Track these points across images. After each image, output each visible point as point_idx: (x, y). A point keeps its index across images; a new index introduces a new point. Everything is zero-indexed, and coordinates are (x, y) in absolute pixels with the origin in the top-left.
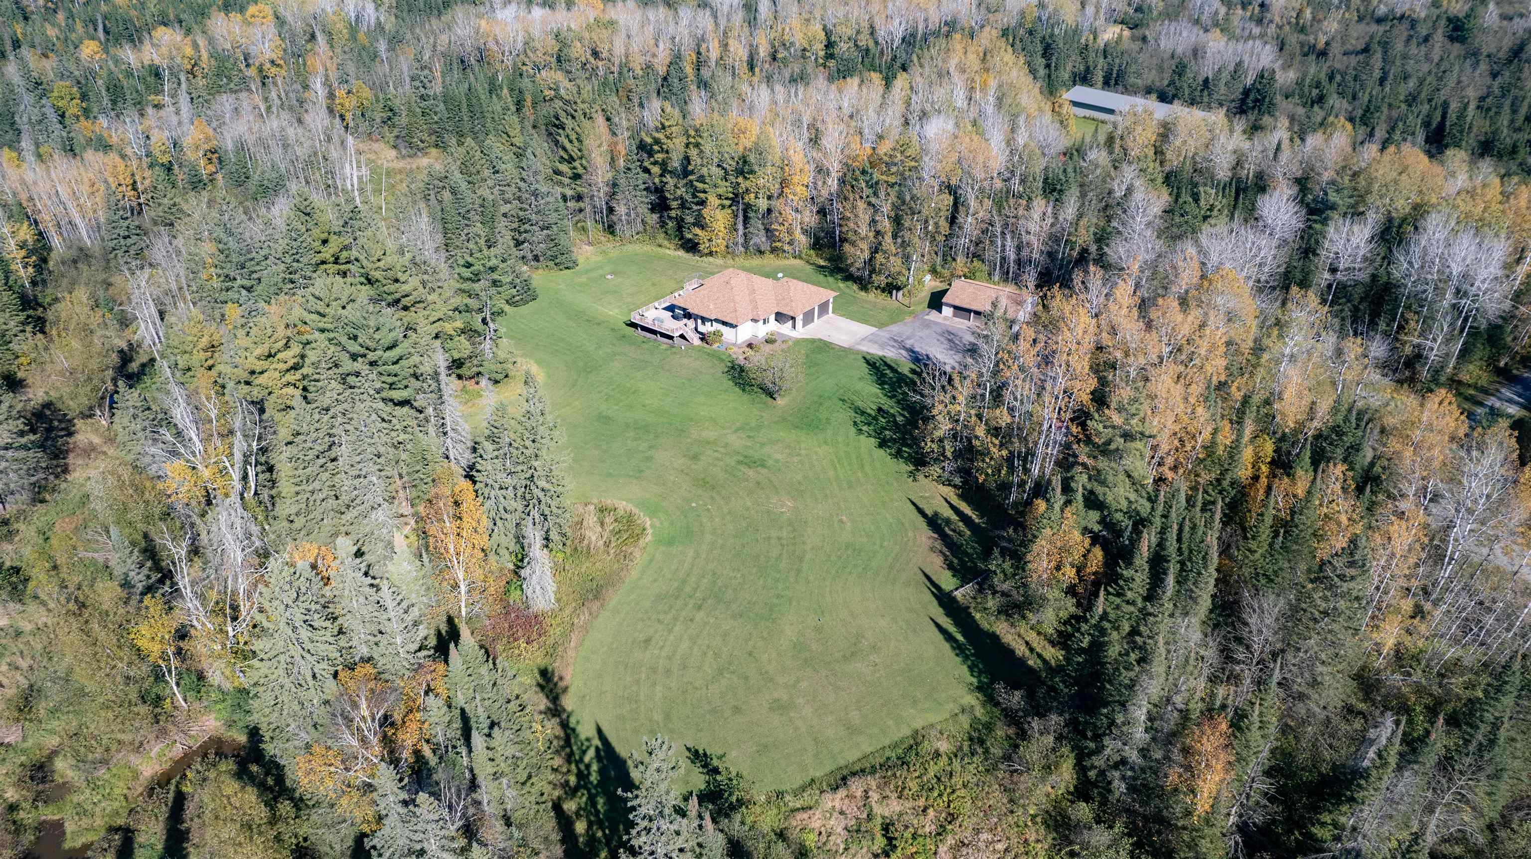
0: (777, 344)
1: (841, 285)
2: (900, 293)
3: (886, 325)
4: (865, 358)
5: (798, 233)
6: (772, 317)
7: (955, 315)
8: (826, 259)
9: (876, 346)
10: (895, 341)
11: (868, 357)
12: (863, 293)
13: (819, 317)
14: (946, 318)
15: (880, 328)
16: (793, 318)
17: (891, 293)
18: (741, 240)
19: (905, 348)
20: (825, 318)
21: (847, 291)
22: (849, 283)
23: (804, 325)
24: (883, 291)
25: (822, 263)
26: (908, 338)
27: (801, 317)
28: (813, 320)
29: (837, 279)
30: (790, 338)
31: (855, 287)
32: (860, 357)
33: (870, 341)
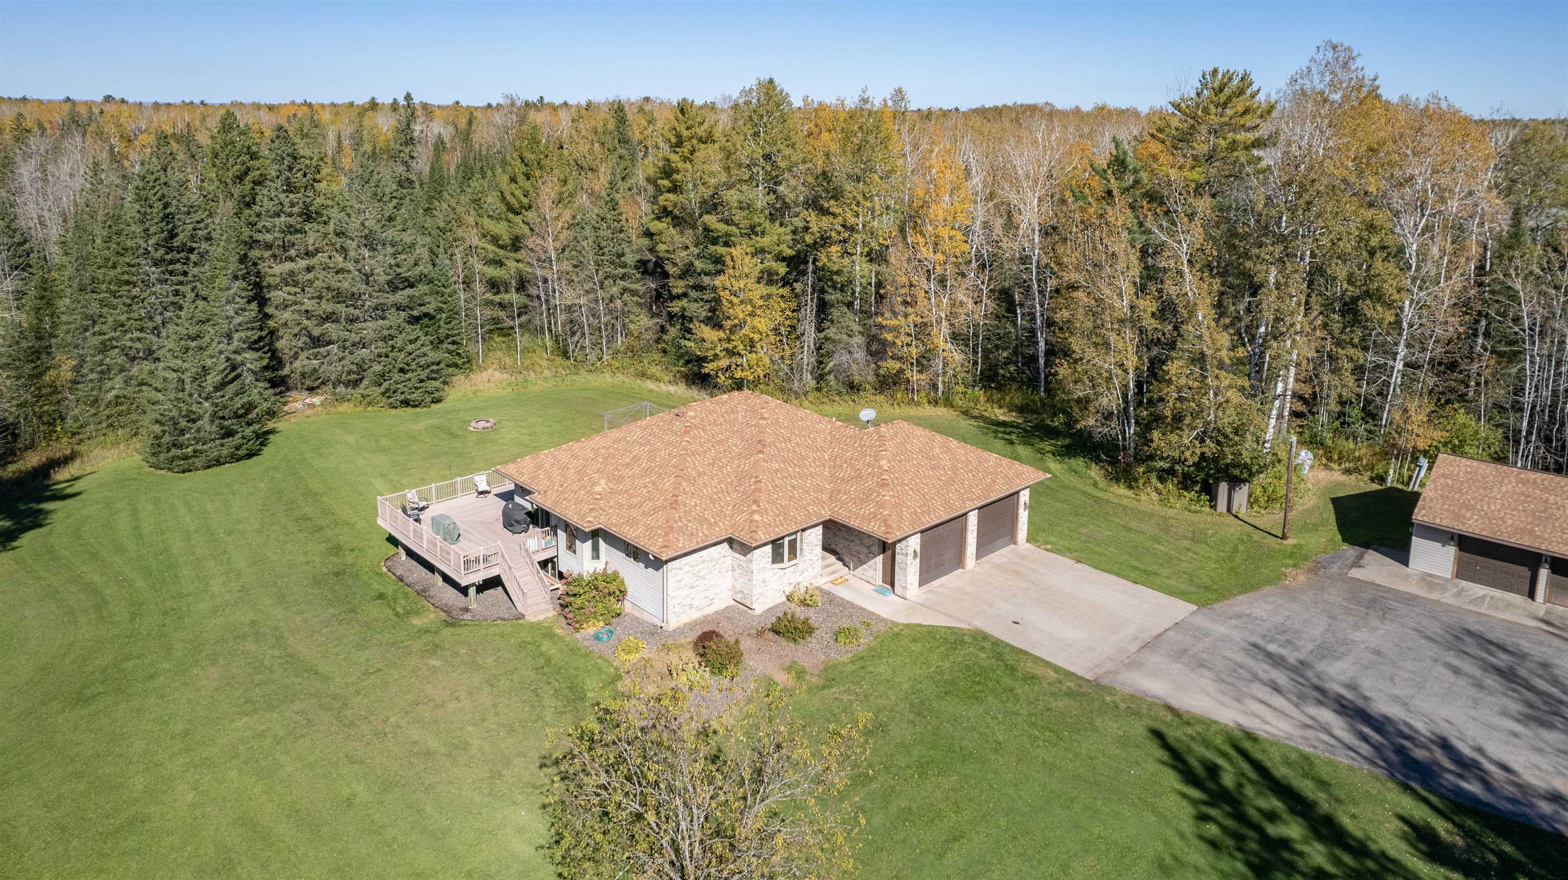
0: (813, 642)
1: (1054, 465)
2: (1241, 495)
3: (1224, 594)
4: (1158, 735)
5: (941, 338)
6: (815, 536)
7: (1462, 572)
8: (1012, 408)
9: (1205, 680)
10: (1276, 661)
11: (1175, 734)
12: (1121, 490)
13: (983, 548)
14: (1428, 580)
15: (1203, 604)
16: (886, 548)
17: (1209, 491)
18: (807, 358)
19: (1323, 696)
20: (1002, 555)
21: (1074, 481)
22: (1078, 463)
23: (926, 577)
24: (1186, 482)
25: (1001, 414)
26: (1326, 651)
27: (915, 542)
28: (959, 561)
29: (1040, 451)
30: (868, 619)
31: (1095, 472)
32: (1139, 729)
33: (1180, 654)
